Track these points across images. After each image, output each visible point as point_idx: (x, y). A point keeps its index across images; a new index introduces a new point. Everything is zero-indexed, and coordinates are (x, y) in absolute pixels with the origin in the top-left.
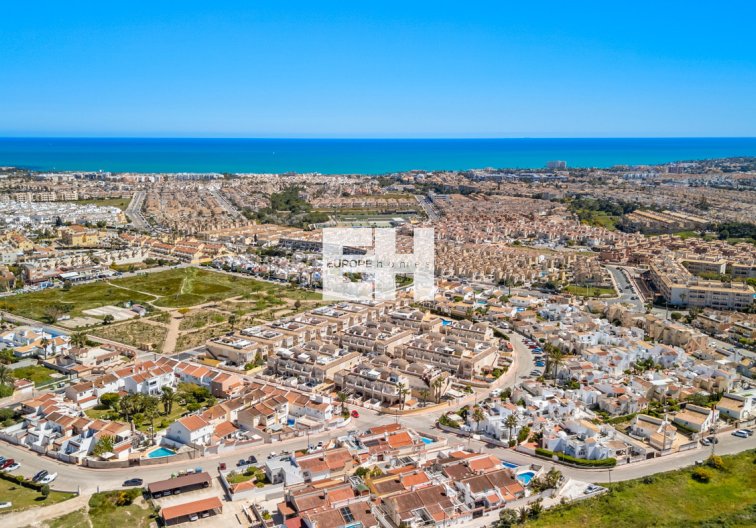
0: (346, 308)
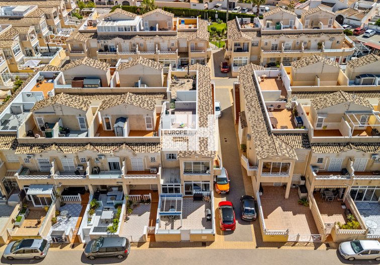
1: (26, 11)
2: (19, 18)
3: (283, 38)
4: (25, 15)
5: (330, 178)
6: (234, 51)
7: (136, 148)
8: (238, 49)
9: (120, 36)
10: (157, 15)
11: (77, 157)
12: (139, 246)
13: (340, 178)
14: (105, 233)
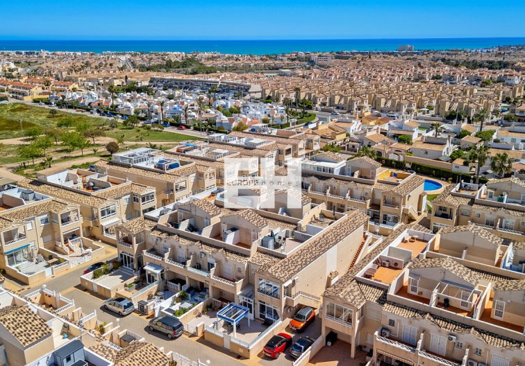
0: (194, 153)
1: (260, 144)
2: (252, 149)
3: (501, 212)
4: (258, 147)
5: (394, 345)
6: (436, 215)
7: (230, 254)
8: (443, 214)
9: (317, 176)
10: (361, 162)
11: (188, 250)
12: (190, 337)
13: (404, 348)
14: (171, 315)
